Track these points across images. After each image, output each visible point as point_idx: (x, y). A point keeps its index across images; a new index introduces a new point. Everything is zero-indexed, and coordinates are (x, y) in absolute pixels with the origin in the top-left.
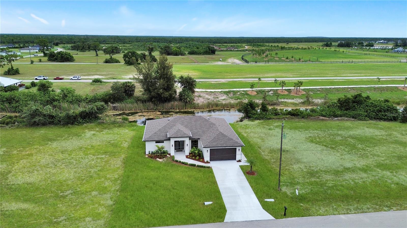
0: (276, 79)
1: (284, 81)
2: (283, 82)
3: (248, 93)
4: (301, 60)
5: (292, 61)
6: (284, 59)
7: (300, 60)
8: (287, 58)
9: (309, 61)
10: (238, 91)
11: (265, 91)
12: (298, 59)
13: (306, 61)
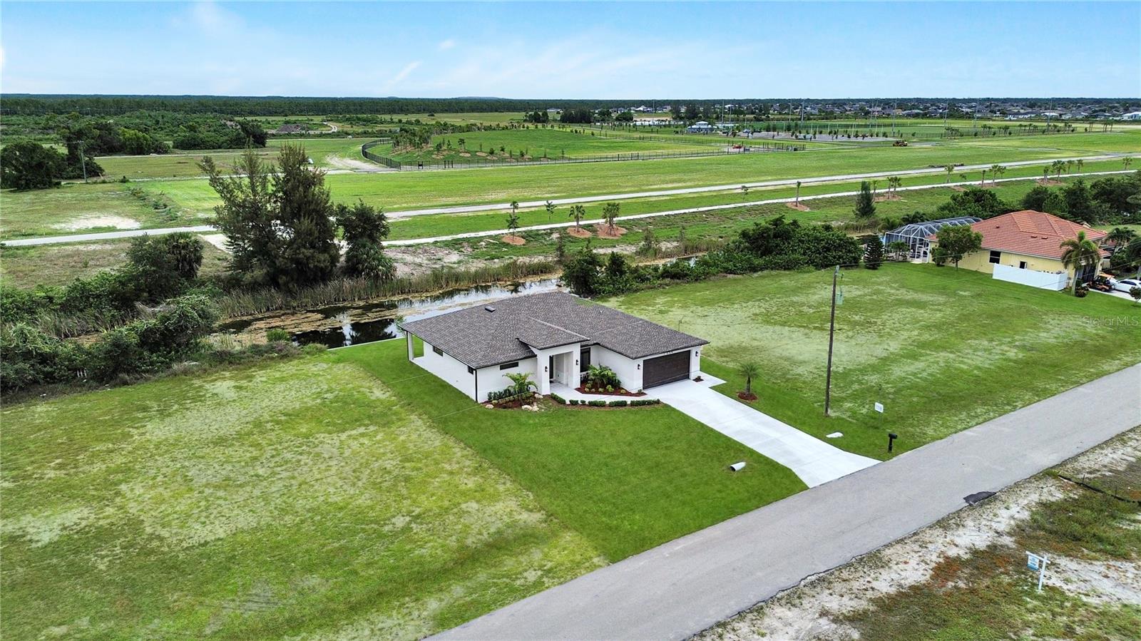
0: (550, 202)
1: (579, 205)
2: (577, 207)
3: (504, 240)
4: (525, 157)
5: (503, 160)
6: (484, 154)
7: (522, 155)
8: (492, 153)
9: (545, 157)
10: (481, 239)
11: (540, 232)
12: (518, 154)
13: (538, 159)
